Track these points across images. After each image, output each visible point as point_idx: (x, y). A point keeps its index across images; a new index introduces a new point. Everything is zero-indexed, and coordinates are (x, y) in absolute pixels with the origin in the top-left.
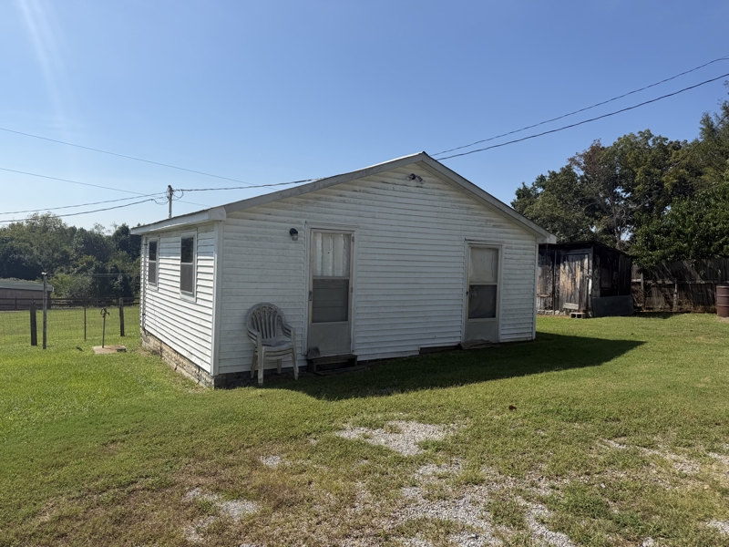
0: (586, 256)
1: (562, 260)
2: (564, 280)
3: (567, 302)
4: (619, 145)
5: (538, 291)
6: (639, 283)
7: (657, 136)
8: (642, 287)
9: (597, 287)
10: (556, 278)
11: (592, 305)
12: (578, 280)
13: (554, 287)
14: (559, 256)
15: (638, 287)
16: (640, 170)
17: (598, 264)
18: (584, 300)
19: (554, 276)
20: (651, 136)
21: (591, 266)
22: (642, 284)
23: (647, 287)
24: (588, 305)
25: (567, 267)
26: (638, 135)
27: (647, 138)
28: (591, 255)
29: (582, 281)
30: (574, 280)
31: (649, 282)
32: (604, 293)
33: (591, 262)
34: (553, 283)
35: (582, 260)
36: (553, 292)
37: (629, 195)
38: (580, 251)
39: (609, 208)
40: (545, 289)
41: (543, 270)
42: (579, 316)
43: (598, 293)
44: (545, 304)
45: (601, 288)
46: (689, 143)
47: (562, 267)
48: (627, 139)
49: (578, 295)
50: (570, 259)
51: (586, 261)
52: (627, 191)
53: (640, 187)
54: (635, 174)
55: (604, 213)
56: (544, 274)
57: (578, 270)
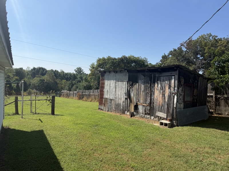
0: (173, 77)
1: (156, 80)
2: (157, 95)
3: (159, 111)
4: (199, 39)
5: (141, 101)
6: (212, 96)
7: (214, 35)
8: (214, 99)
9: (181, 101)
10: (152, 93)
11: (176, 115)
12: (167, 95)
13: (151, 99)
14: (155, 77)
15: (211, 99)
16: (207, 48)
17: (182, 83)
18: (171, 111)
19: (151, 91)
20: (211, 35)
21: (176, 85)
22: (214, 96)
23: (217, 99)
24: (173, 116)
25: (159, 85)
26: (206, 35)
27: (210, 36)
28: (177, 76)
29: (169, 97)
30: (164, 95)
31: (219, 96)
32: (187, 105)
33: (176, 82)
34: (151, 97)
35: (170, 80)
36: (150, 103)
37: (202, 58)
38: (168, 74)
39: (195, 62)
40: (146, 100)
41: (145, 87)
42: (166, 125)
43: (182, 106)
44: (145, 111)
45: (184, 102)
46: (225, 38)
47: (156, 85)
48: (202, 37)
49: (166, 106)
50: (162, 80)
51: (173, 81)
52: (202, 57)
53: (207, 54)
54: (205, 49)
55: (193, 64)
56: (145, 89)
57: (167, 88)
